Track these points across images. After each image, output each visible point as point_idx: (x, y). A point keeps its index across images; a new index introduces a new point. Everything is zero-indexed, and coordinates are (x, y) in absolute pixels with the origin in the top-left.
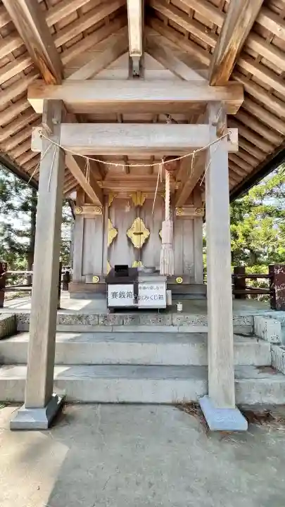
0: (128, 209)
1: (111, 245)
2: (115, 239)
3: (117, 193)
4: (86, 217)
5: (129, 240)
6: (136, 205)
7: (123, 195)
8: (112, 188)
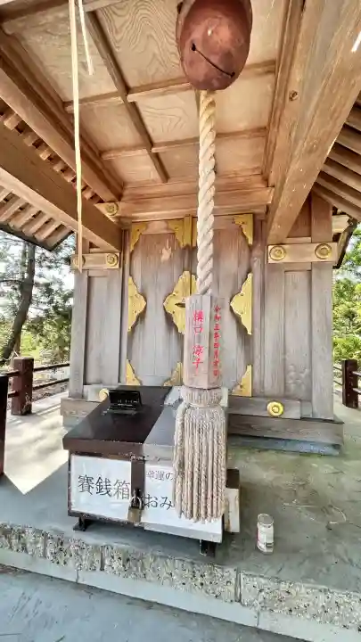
0: (166, 255)
1: (133, 328)
2: (141, 317)
3: (146, 224)
4: (91, 274)
5: (169, 318)
6: (182, 245)
7: (158, 228)
8: (134, 215)
